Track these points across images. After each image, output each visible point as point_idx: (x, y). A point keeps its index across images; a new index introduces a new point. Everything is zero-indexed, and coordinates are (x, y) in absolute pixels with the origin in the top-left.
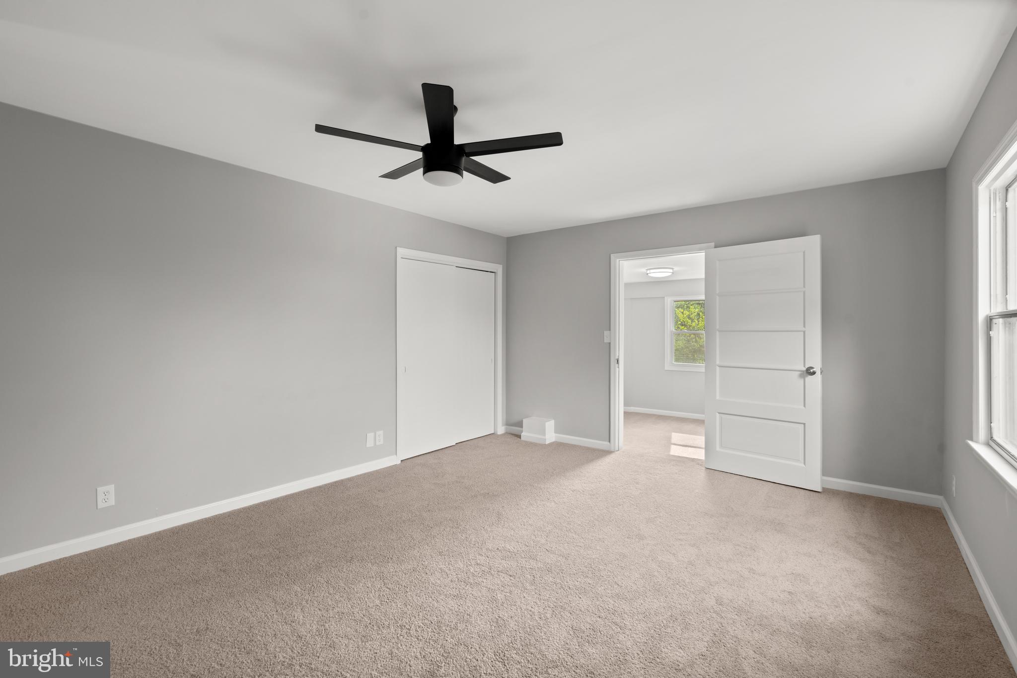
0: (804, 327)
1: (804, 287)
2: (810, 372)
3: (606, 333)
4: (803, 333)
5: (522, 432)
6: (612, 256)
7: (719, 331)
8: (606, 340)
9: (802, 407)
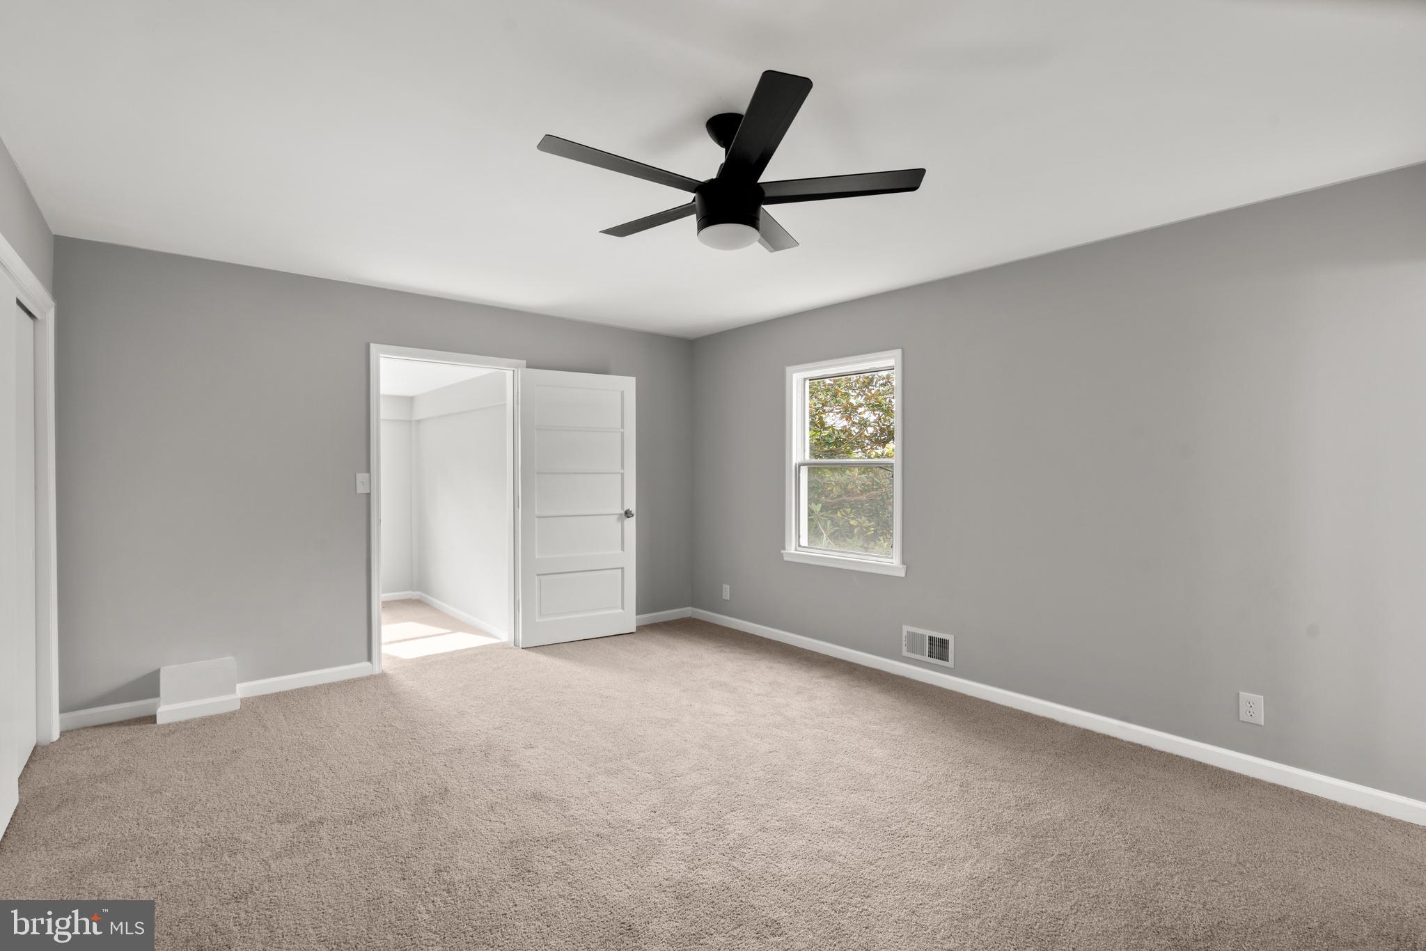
0: (622, 467)
1: (622, 426)
2: (628, 514)
3: (361, 477)
4: (620, 475)
5: (156, 706)
6: (374, 347)
7: (538, 473)
8: (361, 489)
9: (620, 551)
